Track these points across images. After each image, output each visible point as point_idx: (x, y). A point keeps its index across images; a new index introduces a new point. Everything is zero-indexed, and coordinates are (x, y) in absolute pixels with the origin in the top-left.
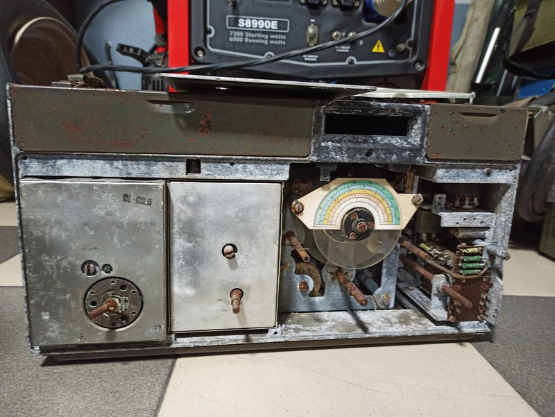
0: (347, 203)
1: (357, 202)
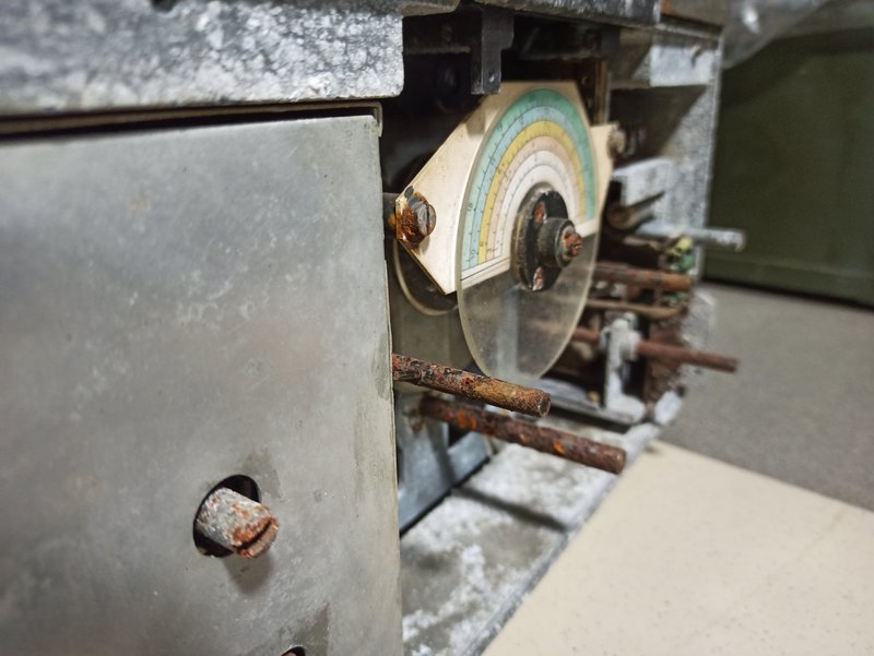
0: (521, 172)
1: (537, 166)
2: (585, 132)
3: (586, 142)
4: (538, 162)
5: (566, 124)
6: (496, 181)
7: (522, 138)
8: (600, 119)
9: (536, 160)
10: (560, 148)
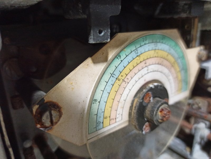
0: (136, 78)
1: (148, 73)
2: (183, 52)
3: (183, 57)
4: (149, 71)
5: (170, 50)
6: (116, 85)
7: (137, 60)
8: (194, 45)
9: (148, 70)
10: (165, 62)
